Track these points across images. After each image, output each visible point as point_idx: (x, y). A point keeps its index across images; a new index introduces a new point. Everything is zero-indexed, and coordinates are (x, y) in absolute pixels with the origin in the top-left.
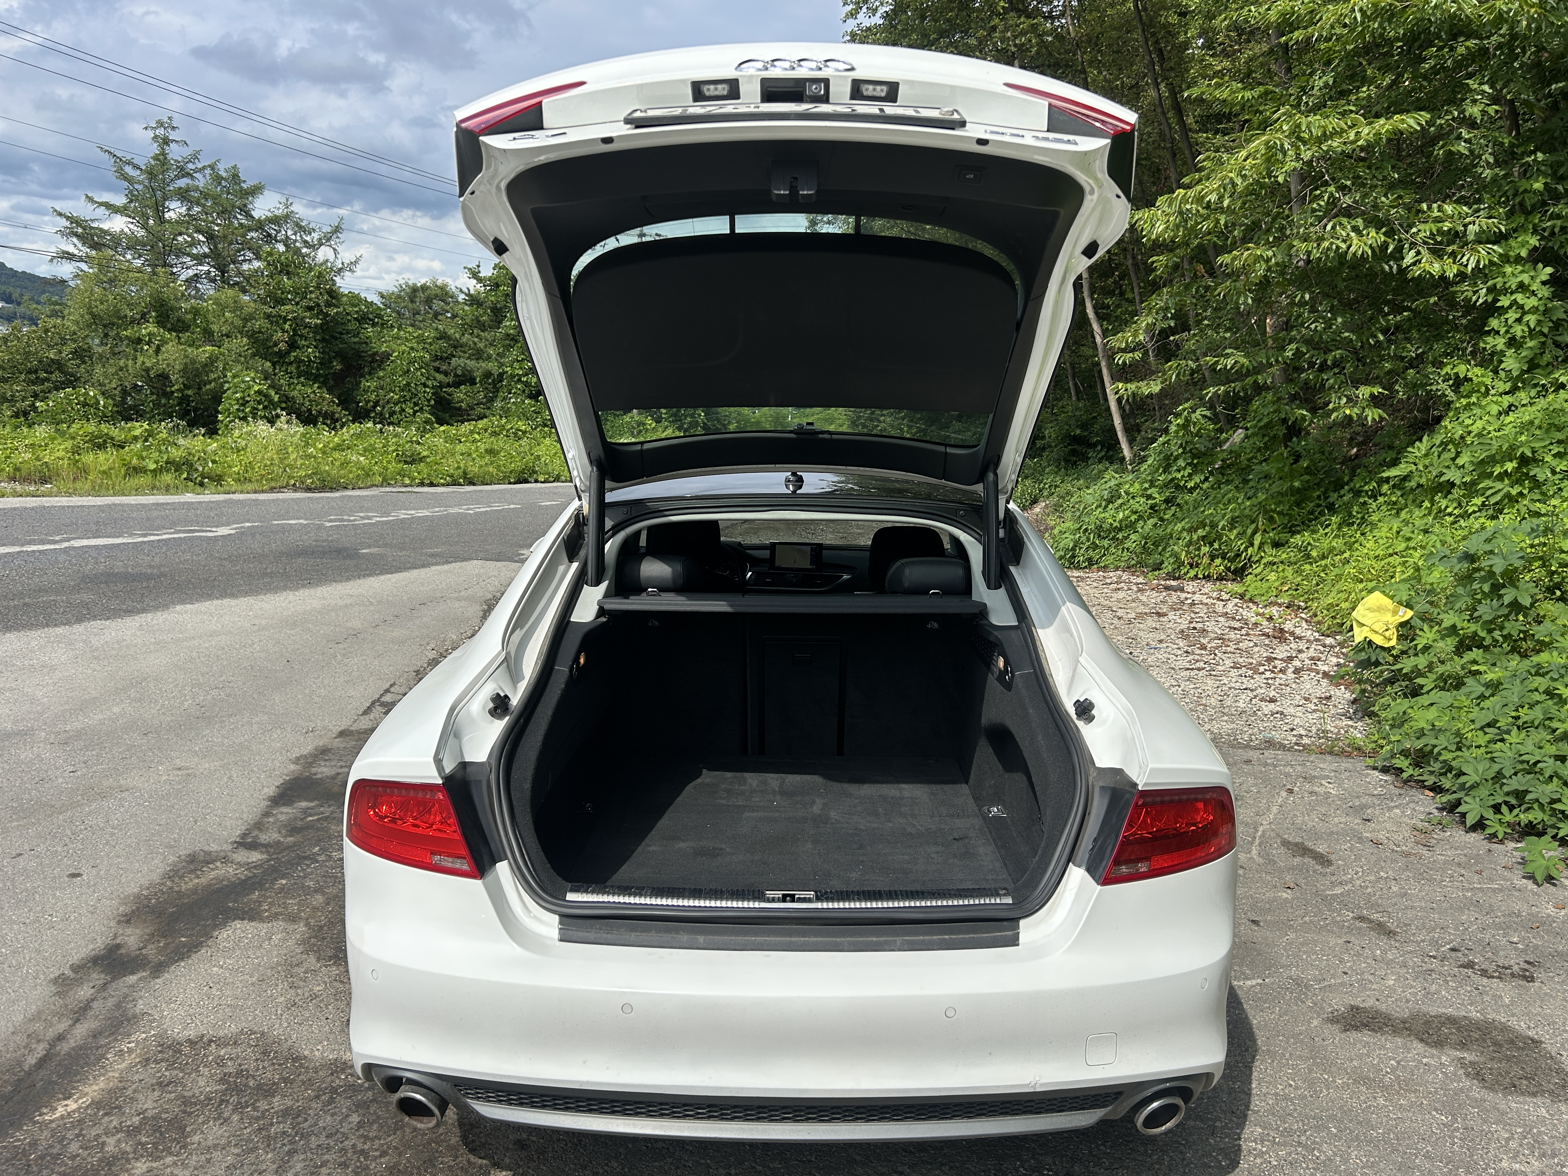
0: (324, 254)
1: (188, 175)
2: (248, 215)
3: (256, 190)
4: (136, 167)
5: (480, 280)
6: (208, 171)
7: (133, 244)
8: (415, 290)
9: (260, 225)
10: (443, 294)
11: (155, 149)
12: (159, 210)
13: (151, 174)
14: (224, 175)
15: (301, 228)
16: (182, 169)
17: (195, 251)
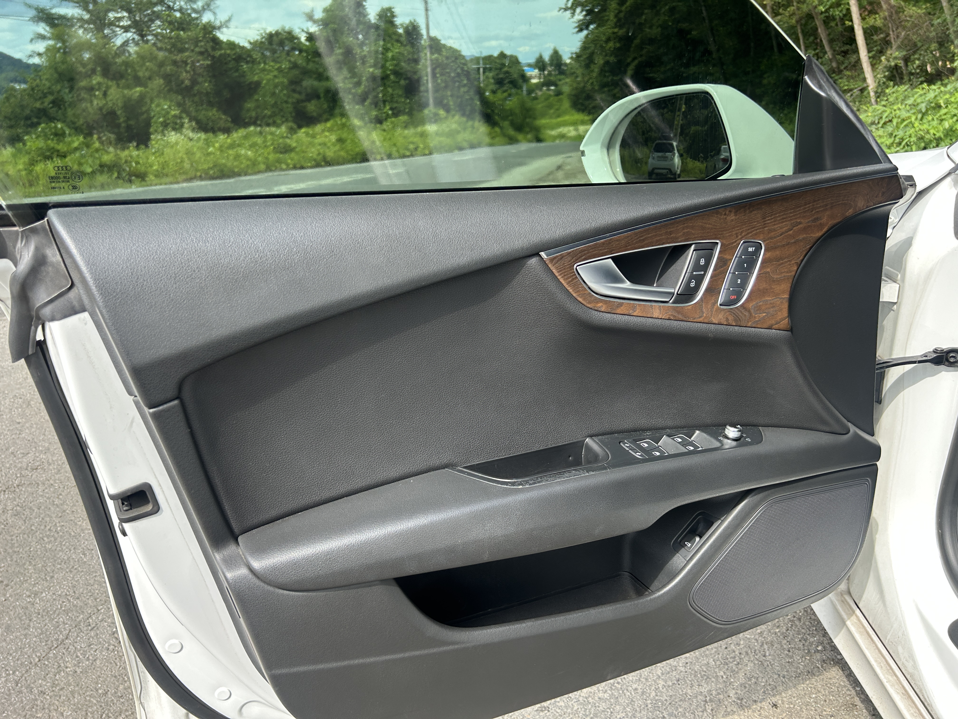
0: (207, 16)
7: (82, 24)
10: (290, 37)
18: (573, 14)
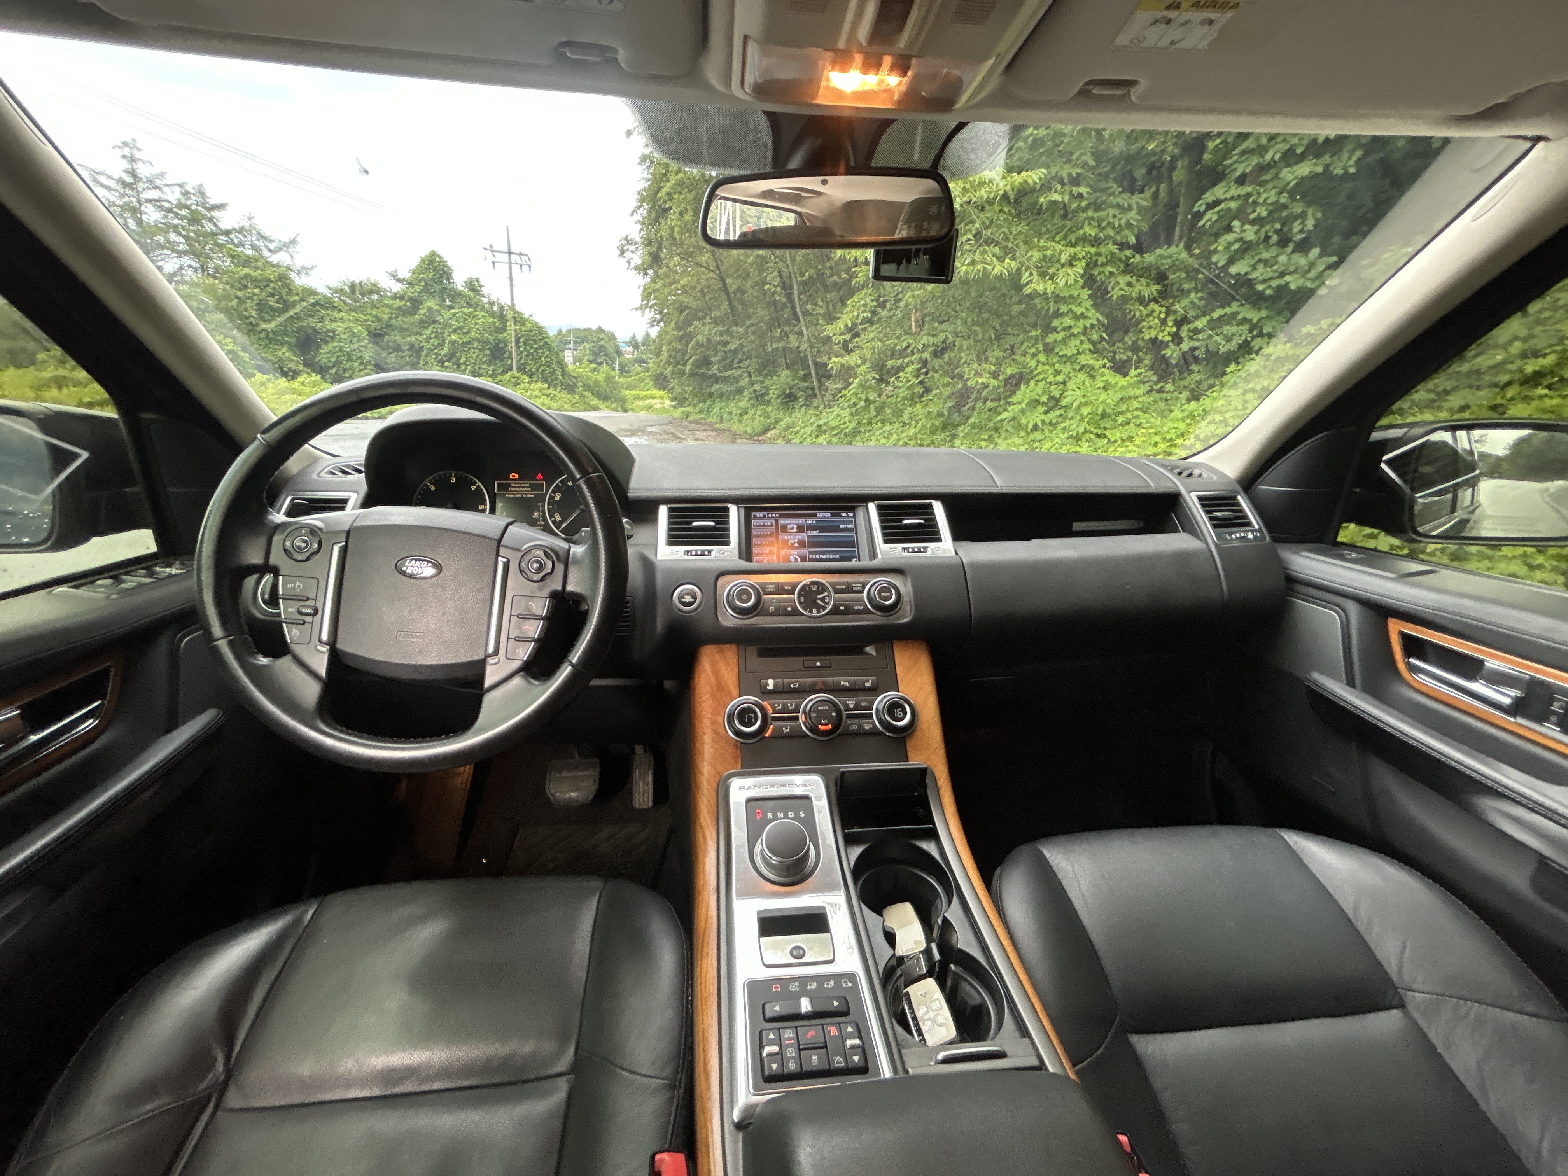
0: (283, 257)
1: (157, 188)
2: (217, 226)
3: (220, 206)
4: (111, 178)
5: (400, 281)
6: (176, 187)
8: (353, 287)
10: (374, 289)
11: (126, 165)
14: (193, 192)
16: (151, 183)
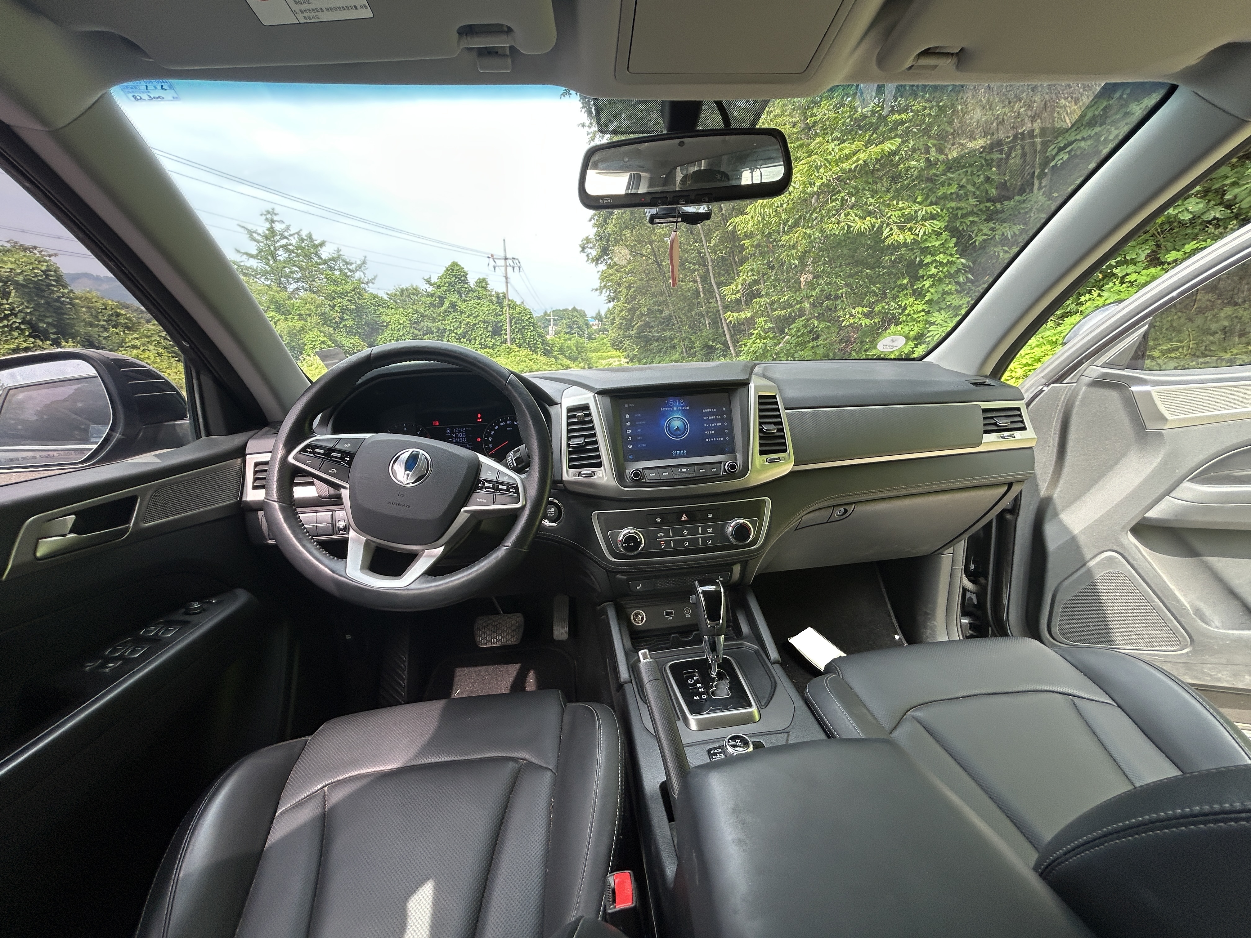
0: (358, 275)
1: (285, 238)
2: (320, 258)
3: (322, 244)
4: (259, 234)
5: (431, 285)
6: (296, 236)
7: (264, 273)
8: (402, 291)
9: (325, 262)
10: (416, 292)
11: (268, 225)
12: (274, 256)
13: (267, 238)
14: (305, 238)
15: (347, 263)
16: (282, 235)
17: (295, 276)
18: (601, 292)
